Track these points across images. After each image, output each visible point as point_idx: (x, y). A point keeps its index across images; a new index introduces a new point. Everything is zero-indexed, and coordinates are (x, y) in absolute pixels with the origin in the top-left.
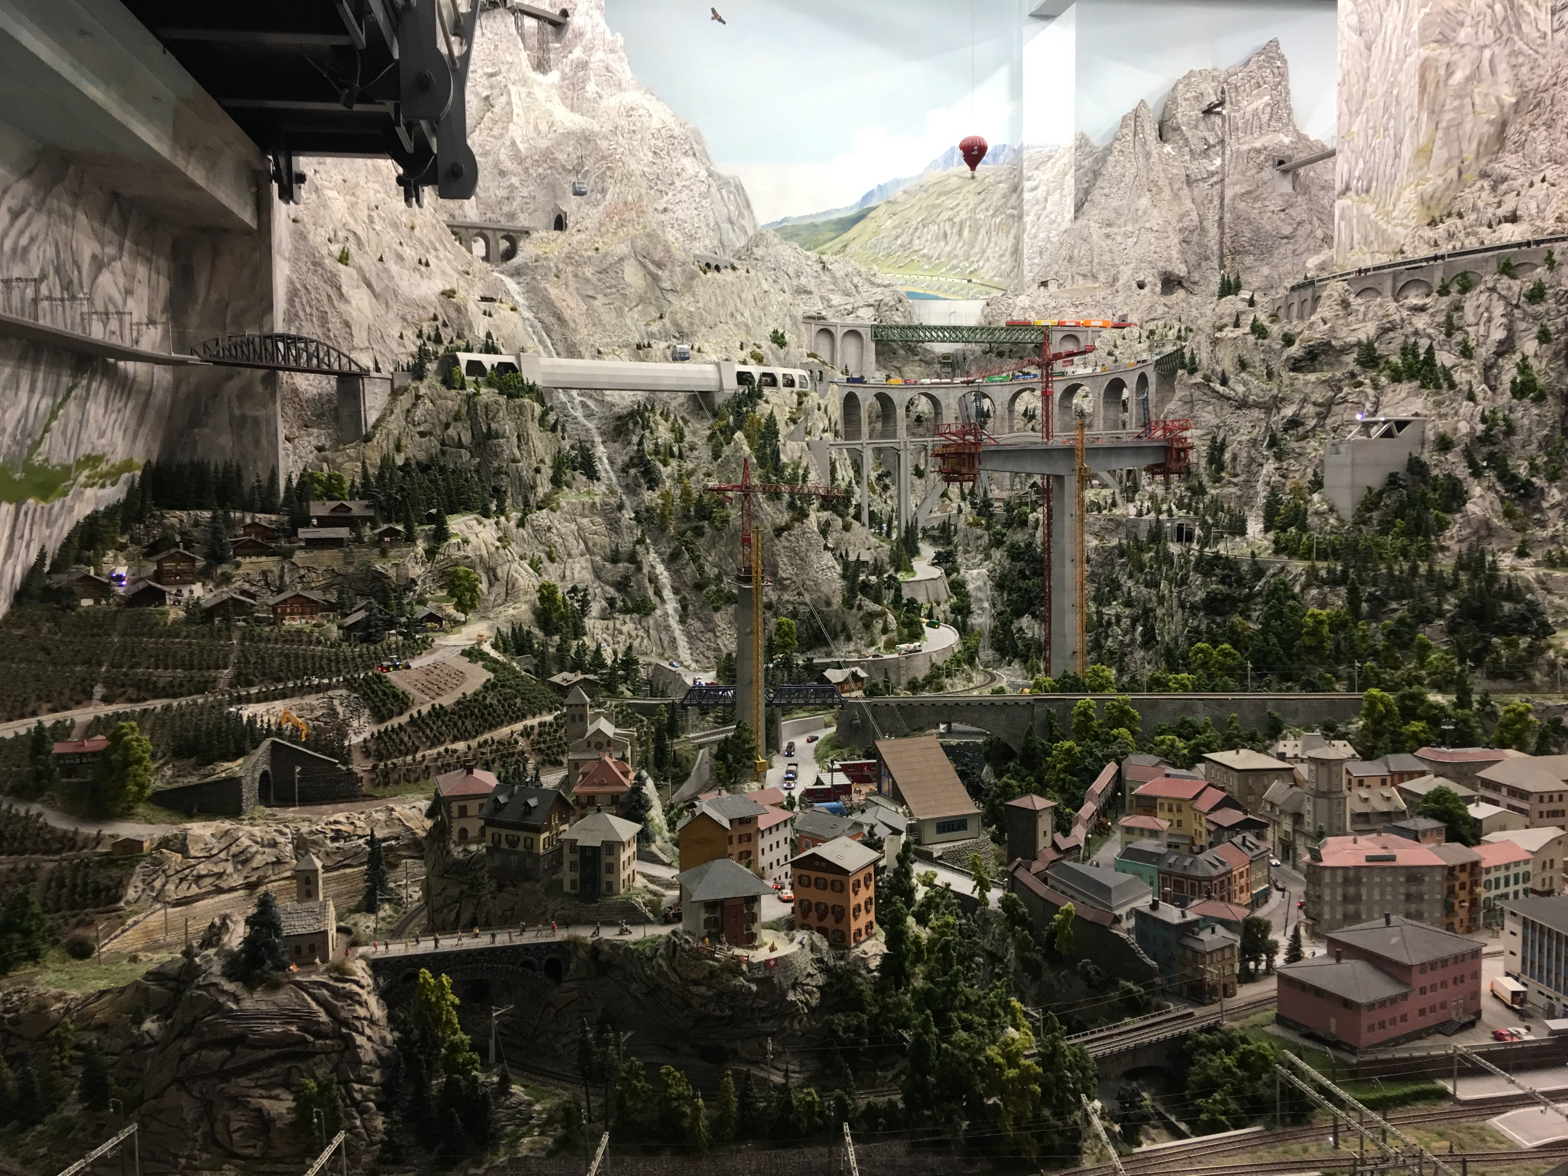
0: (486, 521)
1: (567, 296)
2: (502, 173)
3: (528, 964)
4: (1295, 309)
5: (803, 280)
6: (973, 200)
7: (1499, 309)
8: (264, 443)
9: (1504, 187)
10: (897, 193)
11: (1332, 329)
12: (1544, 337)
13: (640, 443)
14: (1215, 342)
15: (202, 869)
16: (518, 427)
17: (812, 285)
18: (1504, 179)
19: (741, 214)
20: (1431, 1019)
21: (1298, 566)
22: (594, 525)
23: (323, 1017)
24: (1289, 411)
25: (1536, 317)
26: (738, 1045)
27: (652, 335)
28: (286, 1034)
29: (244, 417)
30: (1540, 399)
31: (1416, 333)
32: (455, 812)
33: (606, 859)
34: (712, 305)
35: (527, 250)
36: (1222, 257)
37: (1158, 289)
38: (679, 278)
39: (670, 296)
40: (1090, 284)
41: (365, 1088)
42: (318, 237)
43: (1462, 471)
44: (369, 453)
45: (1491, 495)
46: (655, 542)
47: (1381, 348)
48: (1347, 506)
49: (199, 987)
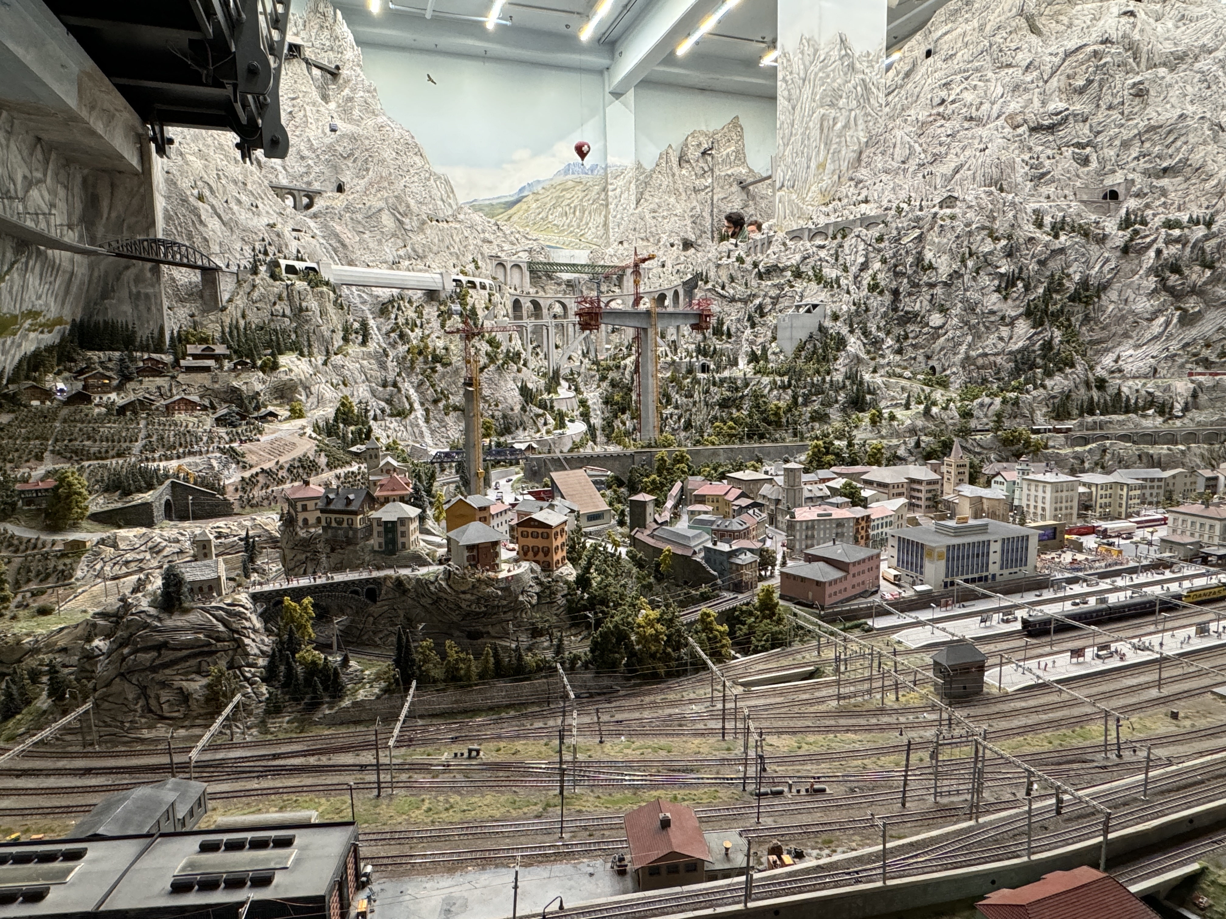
0: (303, 359)
1: (346, 231)
2: (303, 158)
3: (356, 592)
4: (759, 248)
5: (487, 235)
6: (581, 195)
7: (862, 246)
8: (154, 309)
9: (861, 185)
10: (539, 188)
11: (778, 258)
12: (884, 261)
13: (396, 319)
14: (718, 266)
15: (129, 556)
16: (320, 305)
17: (491, 237)
18: (861, 181)
19: (448, 196)
20: (858, 590)
21: (766, 380)
22: (371, 365)
23: (221, 628)
24: (757, 302)
25: (879, 251)
26: (490, 629)
27: (400, 257)
28: (197, 639)
29: (139, 293)
30: (881, 293)
31: (820, 260)
32: (299, 508)
33: (400, 529)
34: (436, 240)
35: (319, 204)
36: (712, 232)
37: (681, 247)
38: (415, 224)
39: (410, 234)
40: (645, 243)
41: (253, 670)
42: (184, 184)
43: (845, 331)
44: (224, 318)
45: (859, 342)
46: (408, 375)
47: (803, 268)
48: (790, 349)
49: (132, 614)
